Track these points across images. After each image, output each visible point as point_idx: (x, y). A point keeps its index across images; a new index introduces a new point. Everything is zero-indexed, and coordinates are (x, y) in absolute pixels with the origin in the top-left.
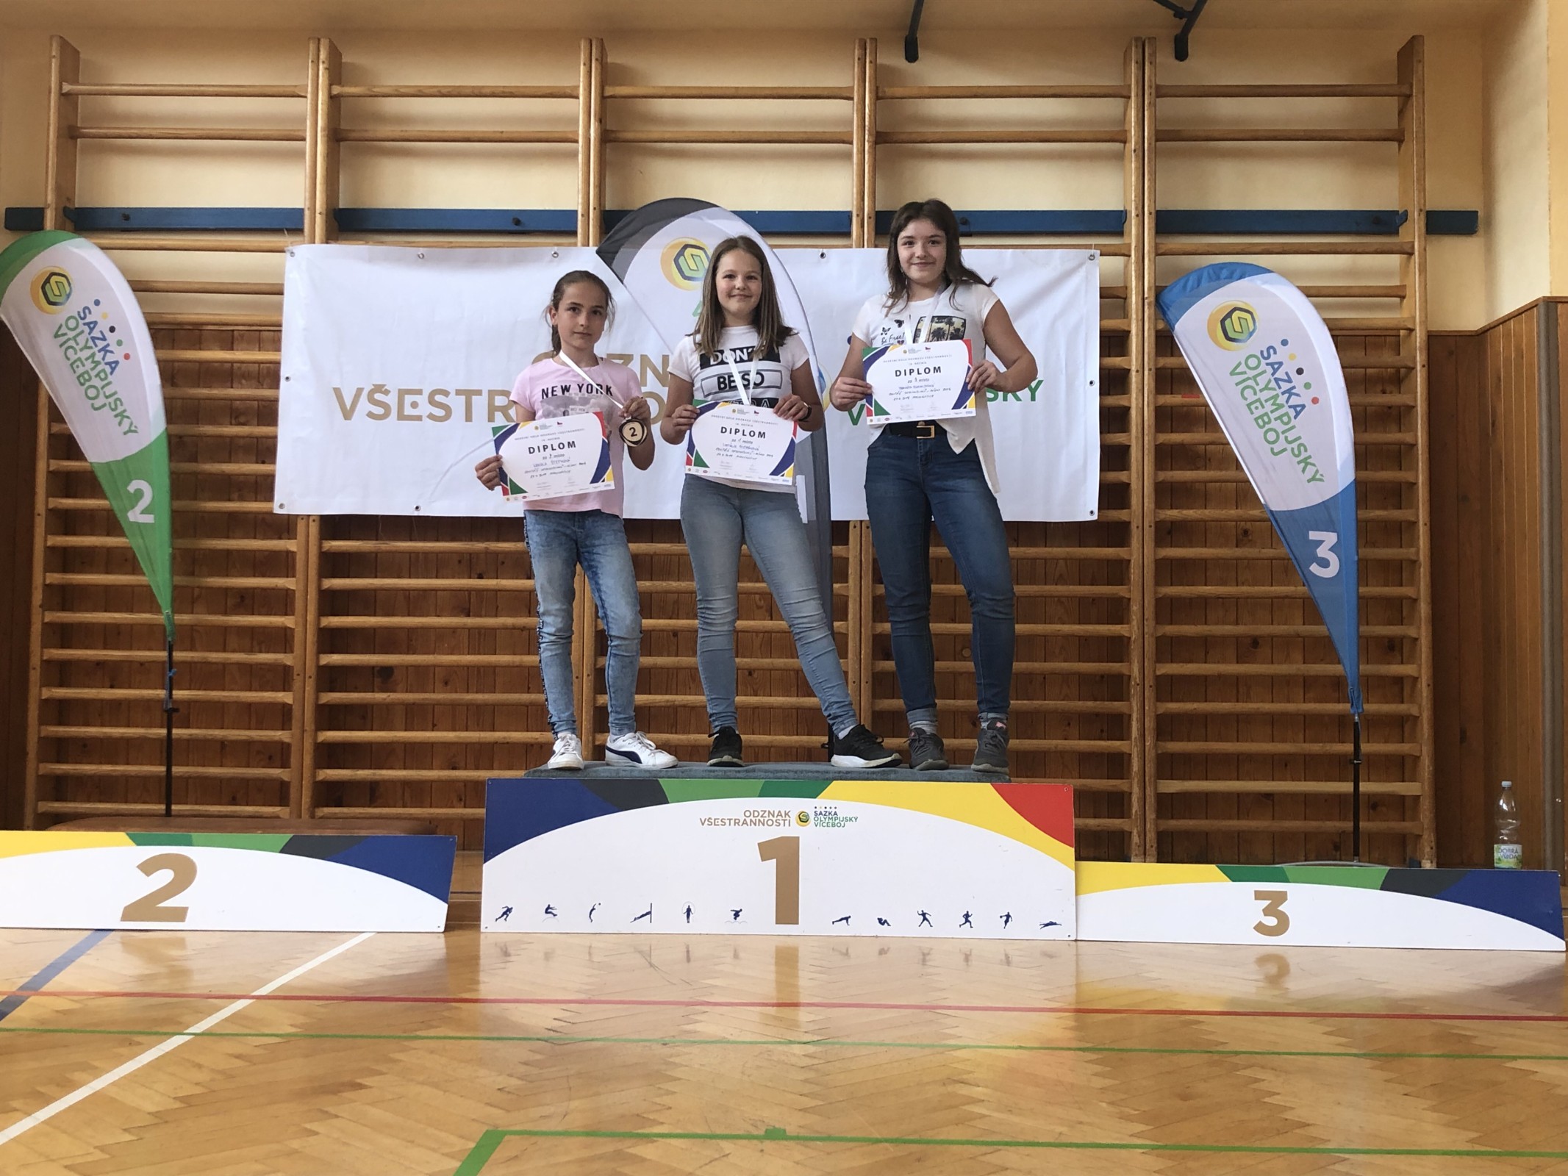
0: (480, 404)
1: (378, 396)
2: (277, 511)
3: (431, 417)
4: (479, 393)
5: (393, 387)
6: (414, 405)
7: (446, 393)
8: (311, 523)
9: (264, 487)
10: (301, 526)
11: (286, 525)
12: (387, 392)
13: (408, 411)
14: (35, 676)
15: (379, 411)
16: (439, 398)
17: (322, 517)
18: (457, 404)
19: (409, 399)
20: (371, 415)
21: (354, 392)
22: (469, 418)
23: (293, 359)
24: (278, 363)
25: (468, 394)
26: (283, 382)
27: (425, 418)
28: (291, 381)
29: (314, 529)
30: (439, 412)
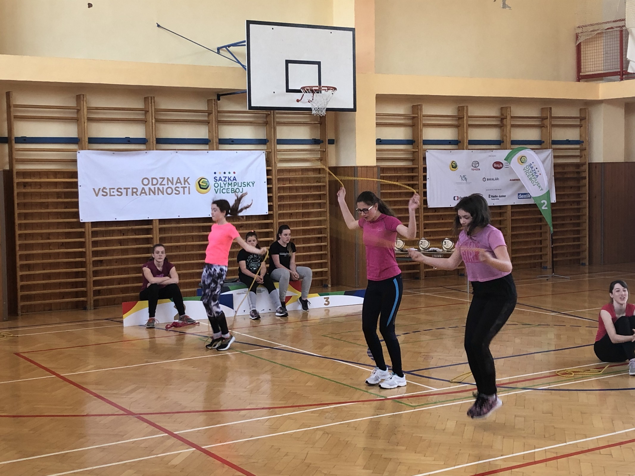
0: (130, 191)
1: (104, 190)
2: (81, 221)
3: (118, 195)
4: (129, 188)
5: (108, 187)
6: (113, 192)
7: (121, 189)
8: (89, 224)
9: (76, 215)
10: (87, 225)
11: (83, 225)
12: (106, 189)
13: (112, 194)
14: (18, 269)
15: (105, 194)
16: (119, 190)
17: (92, 222)
18: (124, 191)
19: (112, 190)
20: (103, 195)
21: (98, 189)
22: (127, 195)
23: (81, 180)
24: (77, 182)
25: (127, 189)
26: (79, 187)
27: (116, 195)
28: (81, 187)
29: (90, 225)
30: (120, 194)
